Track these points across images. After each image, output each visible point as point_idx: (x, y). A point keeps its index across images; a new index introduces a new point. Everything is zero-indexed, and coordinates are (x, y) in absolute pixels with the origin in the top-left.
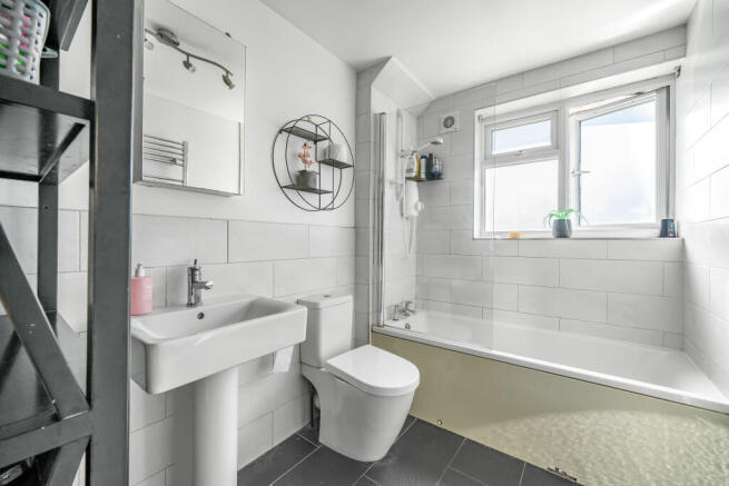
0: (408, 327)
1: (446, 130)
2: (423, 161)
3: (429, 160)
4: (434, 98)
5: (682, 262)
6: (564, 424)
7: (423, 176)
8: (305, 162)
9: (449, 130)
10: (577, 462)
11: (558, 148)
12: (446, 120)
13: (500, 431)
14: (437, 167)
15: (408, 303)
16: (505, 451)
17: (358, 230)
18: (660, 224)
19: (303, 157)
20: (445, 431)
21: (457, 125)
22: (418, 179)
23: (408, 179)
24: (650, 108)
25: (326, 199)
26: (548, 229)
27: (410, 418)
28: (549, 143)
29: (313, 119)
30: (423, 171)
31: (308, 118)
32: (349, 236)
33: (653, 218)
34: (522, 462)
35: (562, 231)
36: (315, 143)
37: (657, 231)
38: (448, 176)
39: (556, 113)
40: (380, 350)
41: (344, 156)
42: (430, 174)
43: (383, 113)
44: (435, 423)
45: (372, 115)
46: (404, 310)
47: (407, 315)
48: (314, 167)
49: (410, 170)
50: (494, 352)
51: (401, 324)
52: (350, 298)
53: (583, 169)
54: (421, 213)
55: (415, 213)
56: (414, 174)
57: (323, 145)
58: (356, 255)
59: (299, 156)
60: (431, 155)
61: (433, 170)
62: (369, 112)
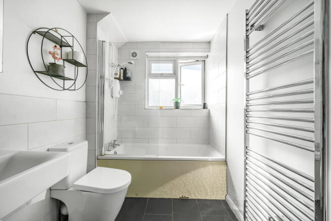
0: (115, 153)
1: (133, 58)
2: (122, 70)
3: (125, 70)
4: (127, 41)
5: (209, 117)
6: (184, 179)
7: (122, 78)
8: (54, 57)
9: (134, 58)
10: (189, 191)
11: (175, 75)
12: (133, 54)
13: (162, 189)
14: (129, 75)
15: (115, 141)
16: (165, 197)
17: (87, 103)
18: (203, 105)
19: (53, 55)
20: (139, 198)
21: (138, 57)
22: (119, 79)
23: (115, 78)
24: (200, 66)
25: (68, 84)
26: (172, 105)
27: (126, 198)
28: (172, 72)
29: (59, 31)
30: (122, 75)
31: (56, 30)
32: (82, 107)
33: (200, 103)
34: (171, 199)
35: (177, 106)
36: (61, 47)
37: (202, 107)
38: (134, 79)
39: (174, 61)
40: (103, 168)
41: (81, 59)
42: (125, 77)
43: (104, 41)
44: (134, 196)
45: (97, 41)
46: (114, 145)
47: (114, 147)
48: (60, 62)
49: (116, 74)
50: (160, 157)
51: (112, 152)
52: (86, 142)
53: (182, 84)
54: (121, 96)
55: (118, 96)
56: (118, 76)
57: (66, 50)
58: (87, 118)
59: (50, 53)
60: (126, 68)
61: (127, 76)
62: (95, 38)
